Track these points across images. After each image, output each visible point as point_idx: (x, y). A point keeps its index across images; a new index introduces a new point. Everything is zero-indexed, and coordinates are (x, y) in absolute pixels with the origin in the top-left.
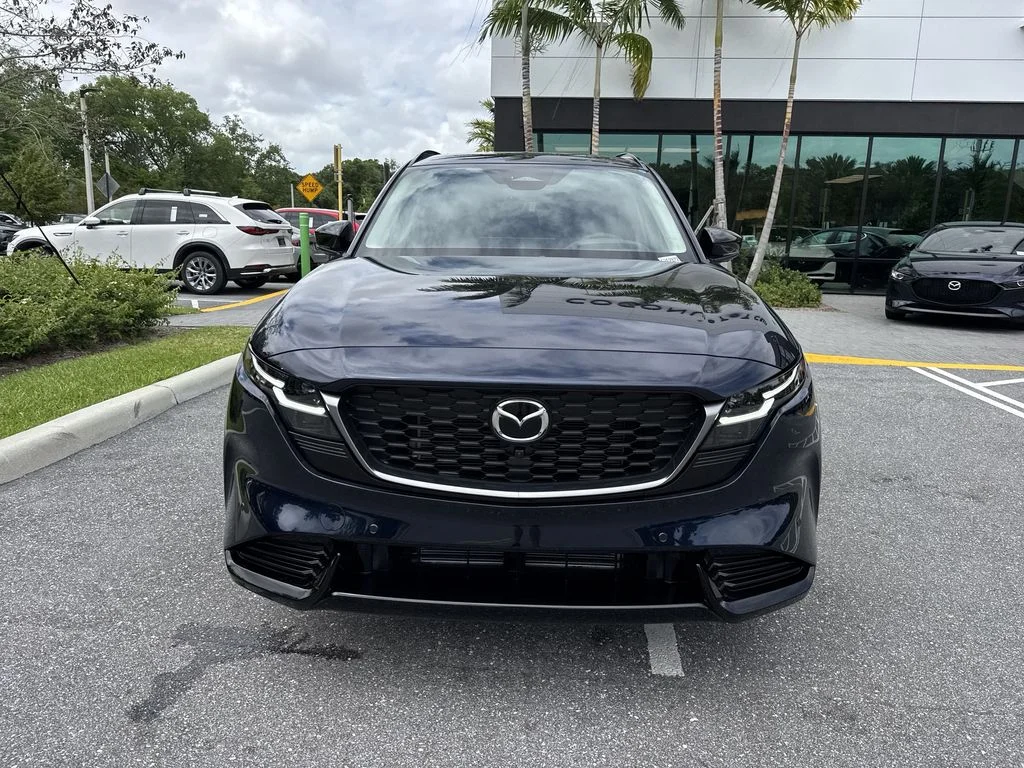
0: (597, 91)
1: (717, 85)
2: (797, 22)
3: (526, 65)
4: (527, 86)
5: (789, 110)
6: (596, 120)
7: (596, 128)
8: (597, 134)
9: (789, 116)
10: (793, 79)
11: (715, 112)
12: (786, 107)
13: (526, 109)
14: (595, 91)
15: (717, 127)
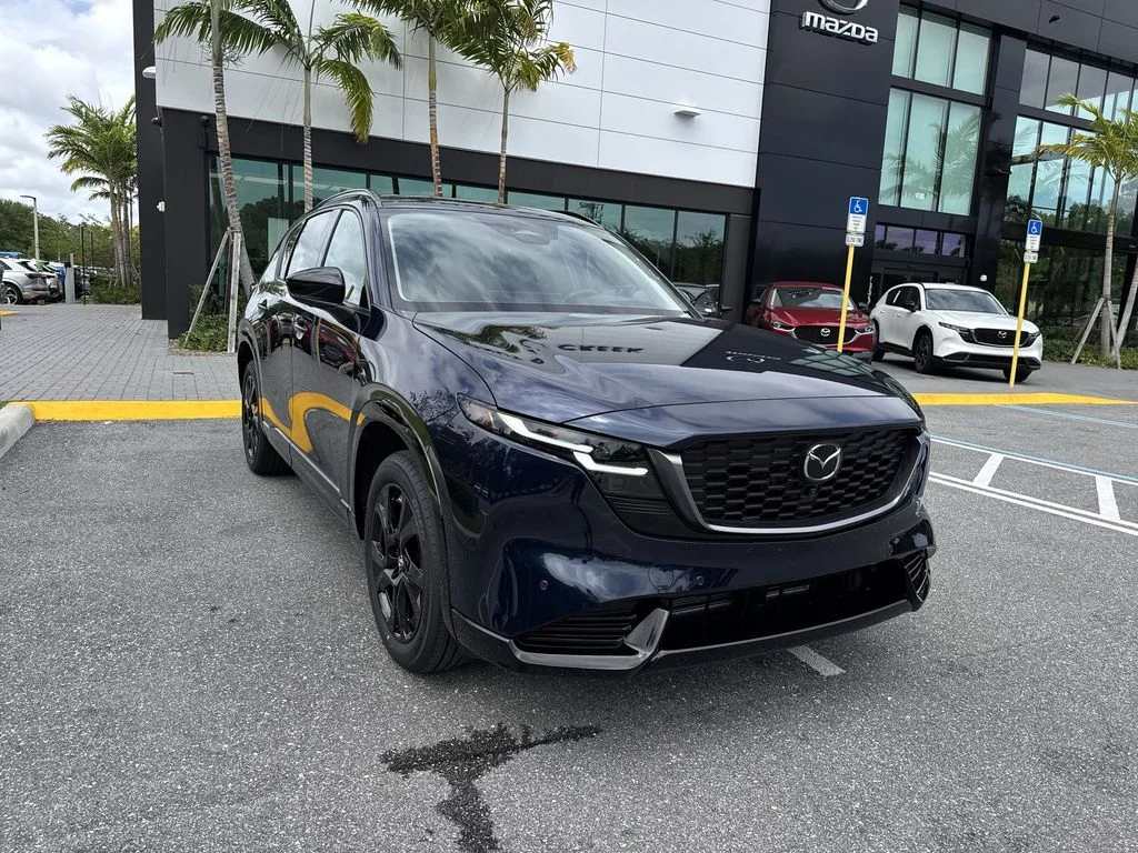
0: (307, 119)
1: (433, 129)
2: (505, 78)
3: (219, 77)
4: (221, 101)
5: (503, 164)
6: (308, 151)
7: (308, 160)
8: (310, 167)
9: (503, 170)
10: (504, 134)
11: (433, 158)
12: (500, 161)
13: (221, 128)
14: (305, 117)
15: (436, 174)
